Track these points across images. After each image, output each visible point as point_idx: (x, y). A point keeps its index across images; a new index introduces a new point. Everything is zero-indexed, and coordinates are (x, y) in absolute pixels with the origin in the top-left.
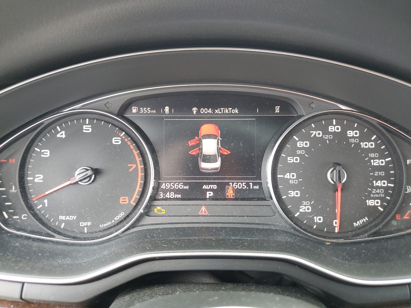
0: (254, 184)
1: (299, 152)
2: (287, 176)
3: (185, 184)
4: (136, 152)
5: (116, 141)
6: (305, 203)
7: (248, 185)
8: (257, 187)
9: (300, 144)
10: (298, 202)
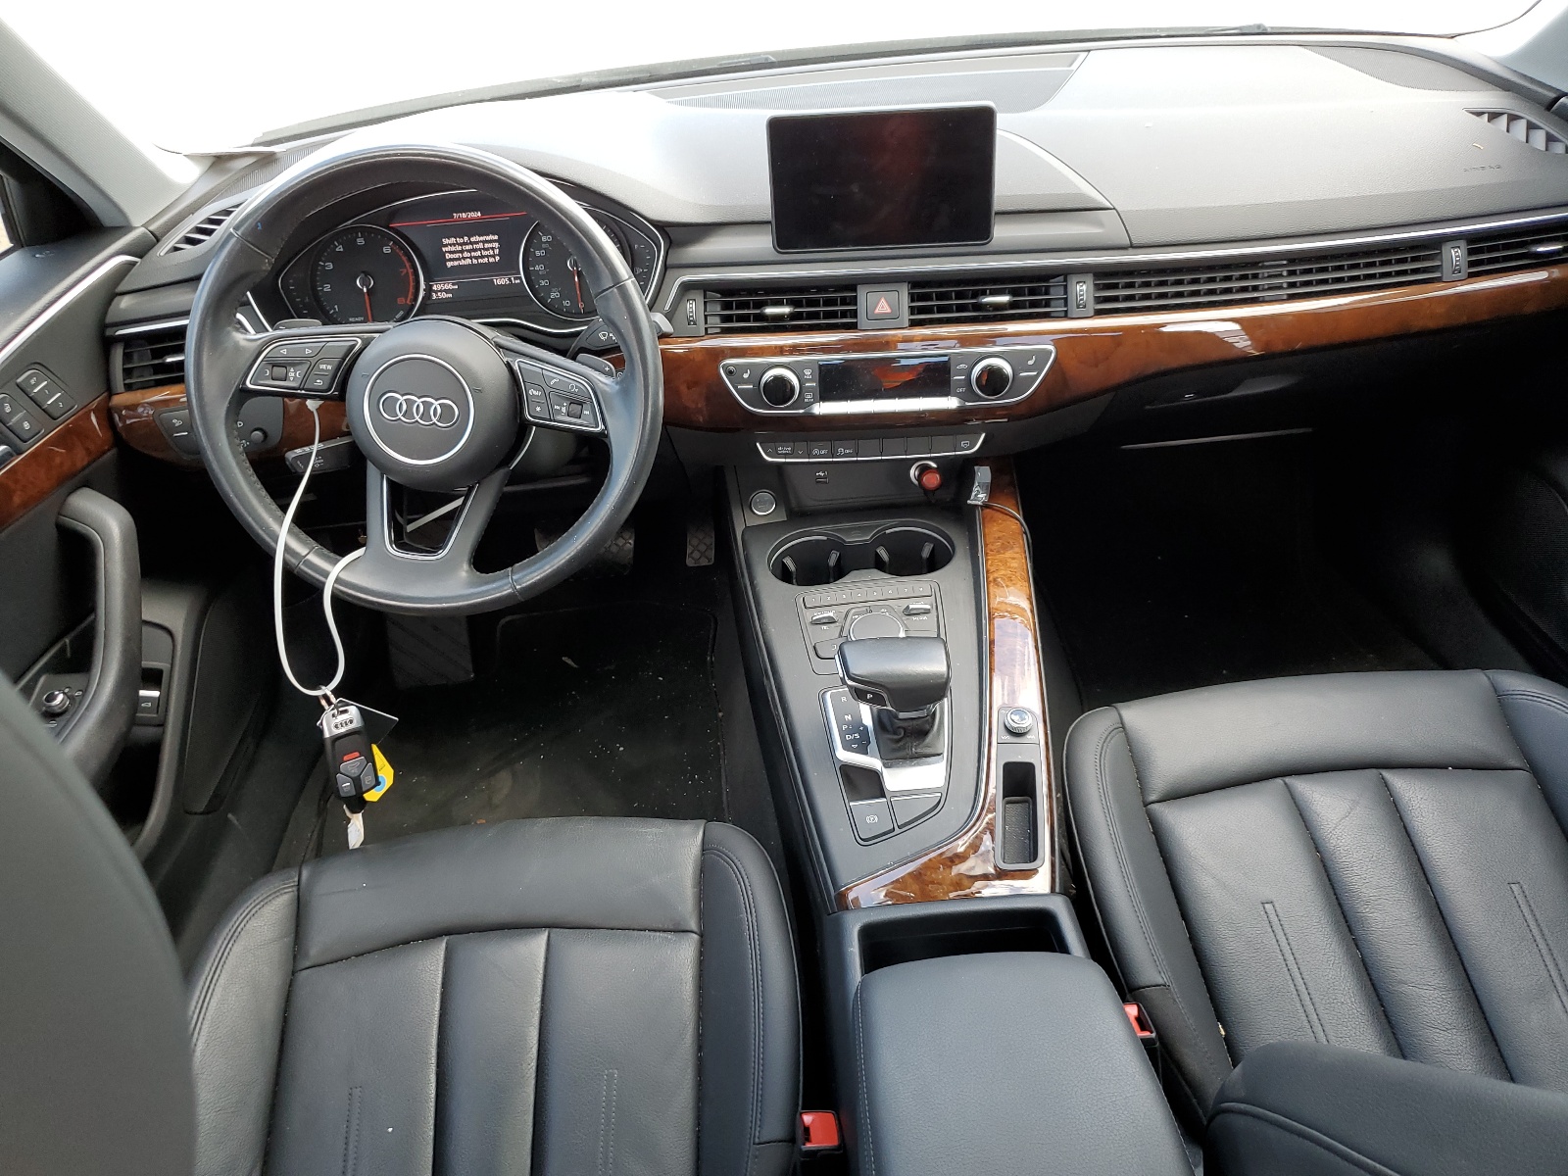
0: (515, 279)
1: (544, 246)
2: (537, 268)
3: (453, 284)
4: (404, 259)
5: (387, 250)
6: (554, 290)
7: (510, 279)
8: (519, 281)
9: (544, 239)
10: (548, 289)
